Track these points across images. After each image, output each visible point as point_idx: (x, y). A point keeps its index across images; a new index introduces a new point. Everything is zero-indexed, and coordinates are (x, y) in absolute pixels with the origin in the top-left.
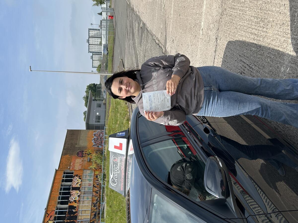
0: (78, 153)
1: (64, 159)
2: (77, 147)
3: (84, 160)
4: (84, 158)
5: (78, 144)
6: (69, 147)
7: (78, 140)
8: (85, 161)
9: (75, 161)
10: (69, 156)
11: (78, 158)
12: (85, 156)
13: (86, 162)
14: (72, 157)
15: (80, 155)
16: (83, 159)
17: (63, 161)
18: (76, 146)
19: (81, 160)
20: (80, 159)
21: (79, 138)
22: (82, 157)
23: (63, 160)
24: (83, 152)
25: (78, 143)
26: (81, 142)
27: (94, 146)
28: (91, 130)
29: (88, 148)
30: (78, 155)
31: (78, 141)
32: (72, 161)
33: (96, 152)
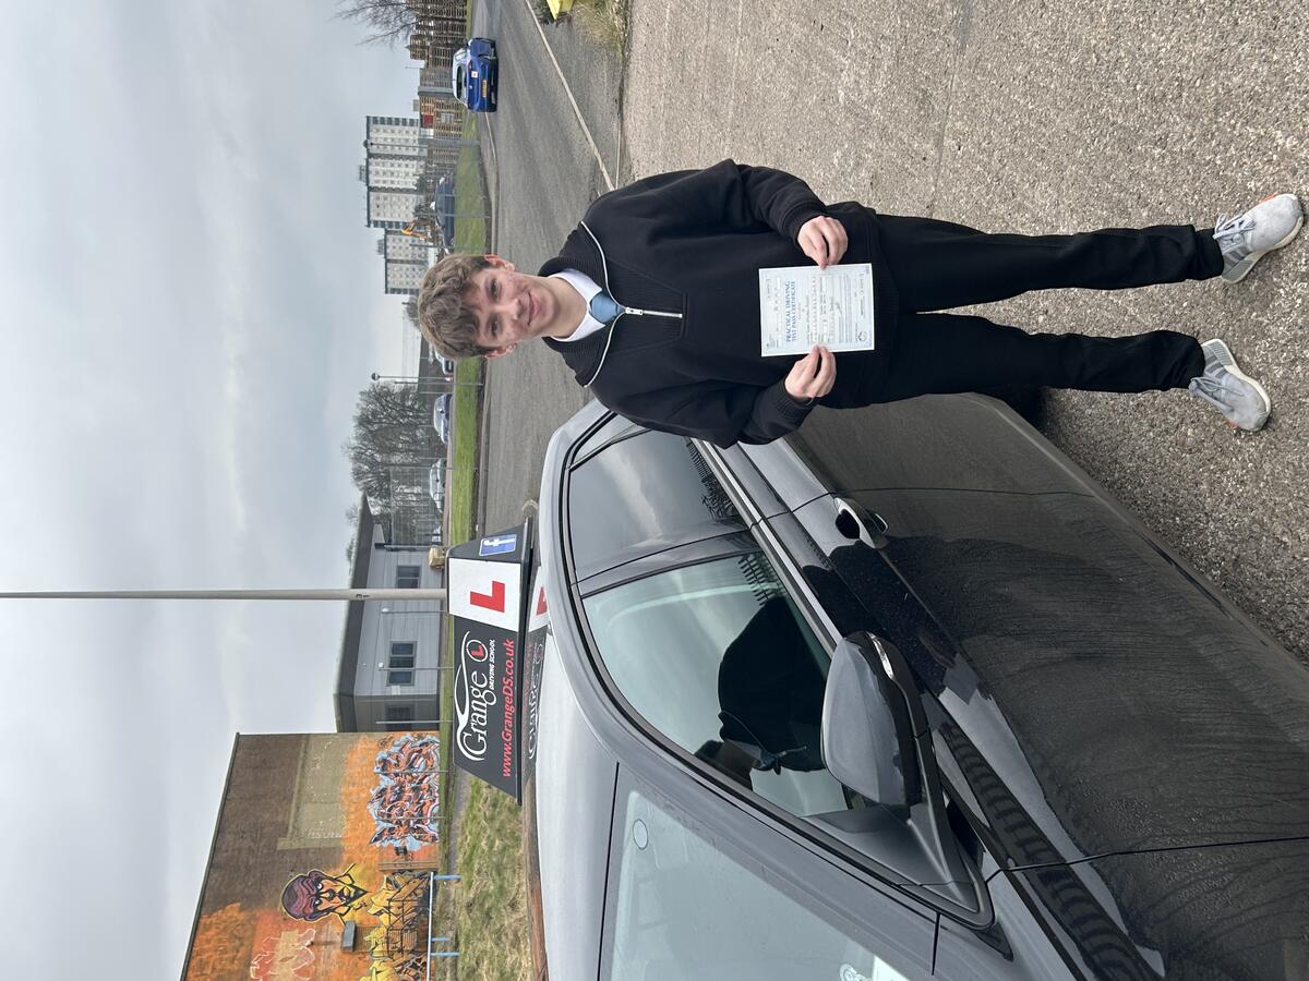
0: (290, 889)
1: (211, 933)
2: (287, 847)
3: (323, 938)
4: (326, 921)
5: (291, 828)
6: (240, 850)
7: (290, 802)
8: (331, 943)
9: (272, 945)
10: (241, 910)
11: (292, 929)
12: (328, 910)
13: (335, 952)
14: (257, 919)
15: (302, 902)
16: (319, 933)
17: (204, 951)
18: (282, 844)
19: (305, 938)
20: (302, 929)
21: (296, 790)
22: (312, 917)
23: (208, 941)
24: (319, 880)
25: (292, 821)
26: (308, 811)
27: (378, 844)
28: (363, 736)
29: (345, 857)
30: (288, 907)
31: (293, 811)
32: (255, 948)
33: (388, 881)
